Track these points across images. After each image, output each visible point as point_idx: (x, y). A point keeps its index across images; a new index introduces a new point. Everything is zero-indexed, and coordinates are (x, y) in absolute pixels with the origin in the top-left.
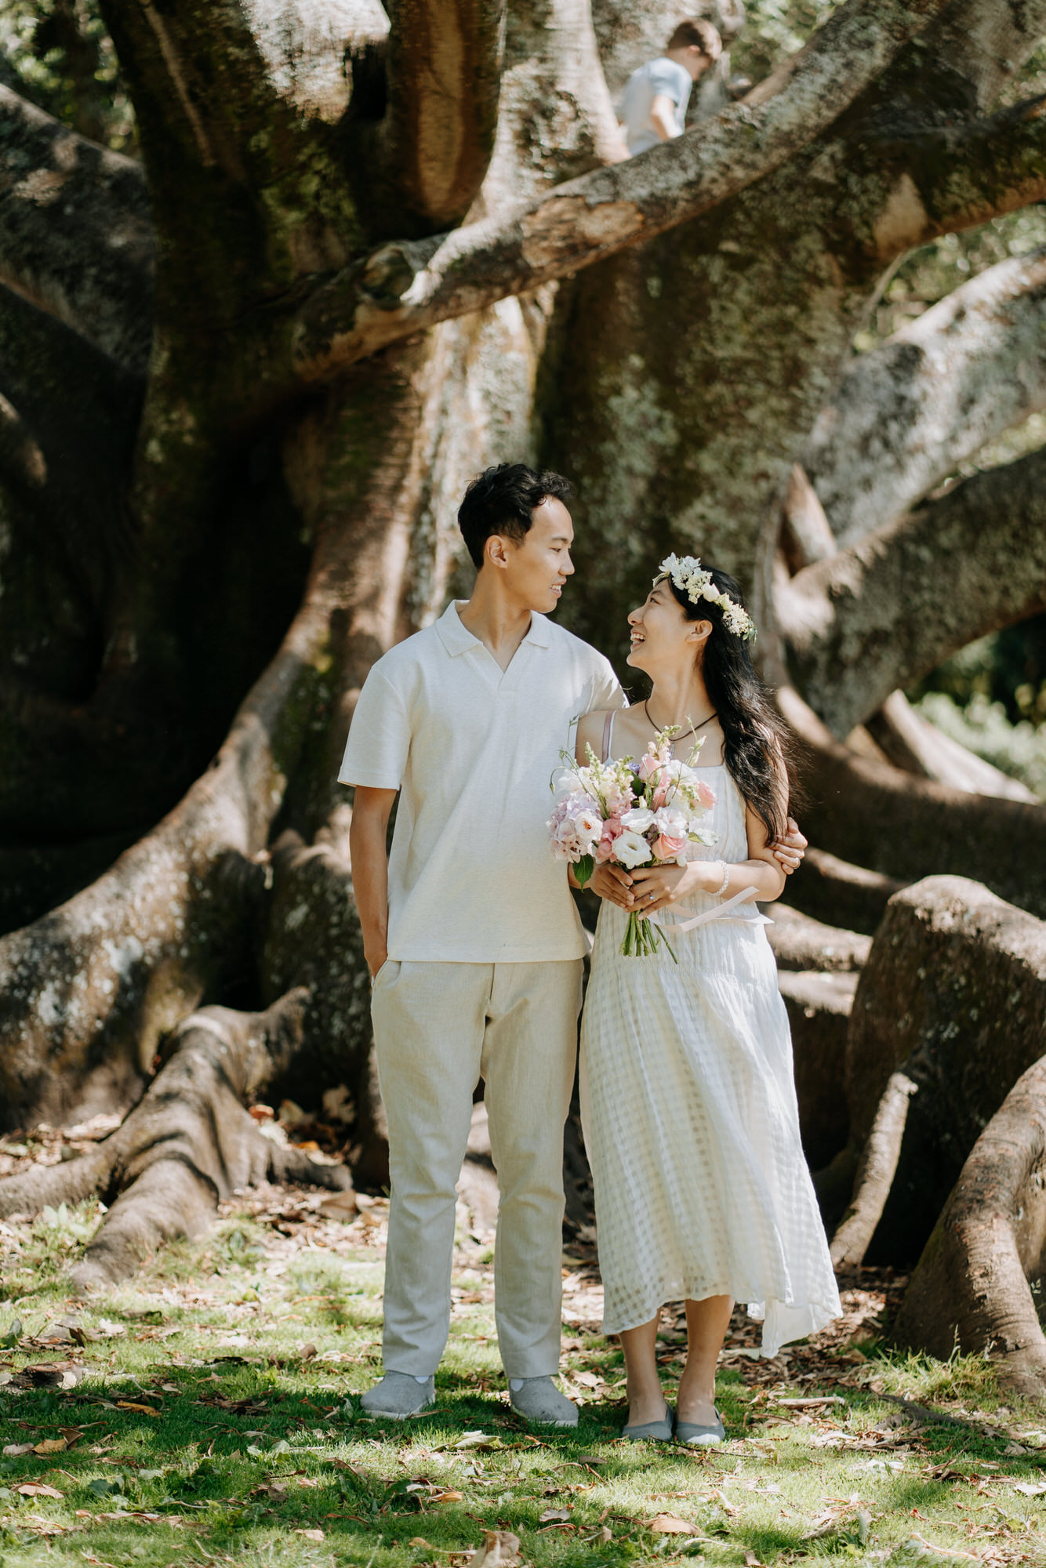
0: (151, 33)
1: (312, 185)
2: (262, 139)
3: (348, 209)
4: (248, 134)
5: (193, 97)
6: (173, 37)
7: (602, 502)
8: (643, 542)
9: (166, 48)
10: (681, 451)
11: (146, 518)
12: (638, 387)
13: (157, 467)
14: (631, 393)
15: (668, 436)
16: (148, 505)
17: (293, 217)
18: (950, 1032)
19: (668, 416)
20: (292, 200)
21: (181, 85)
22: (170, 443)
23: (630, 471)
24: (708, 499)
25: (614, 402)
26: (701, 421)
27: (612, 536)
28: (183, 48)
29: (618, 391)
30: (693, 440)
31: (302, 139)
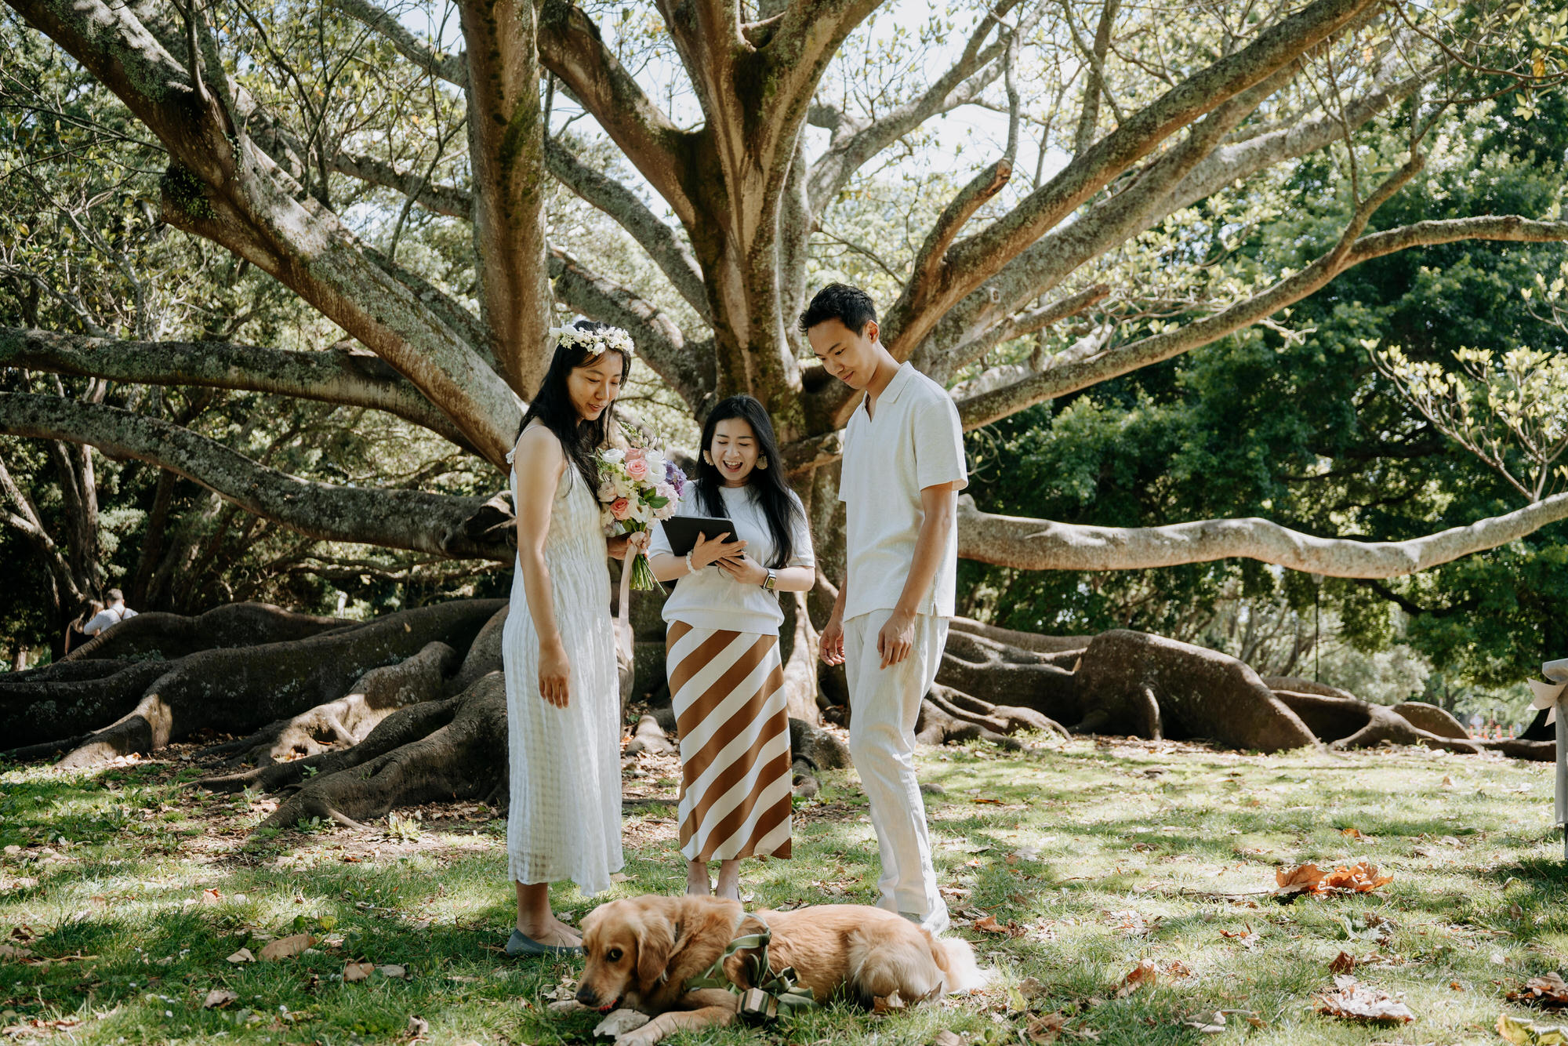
0: (742, 359)
1: (791, 413)
2: (779, 397)
3: (803, 421)
4: (774, 395)
5: (753, 381)
6: (753, 360)
9: (747, 364)
17: (783, 424)
18: (1156, 672)
20: (784, 418)
21: (749, 377)
28: (756, 364)
31: (792, 397)
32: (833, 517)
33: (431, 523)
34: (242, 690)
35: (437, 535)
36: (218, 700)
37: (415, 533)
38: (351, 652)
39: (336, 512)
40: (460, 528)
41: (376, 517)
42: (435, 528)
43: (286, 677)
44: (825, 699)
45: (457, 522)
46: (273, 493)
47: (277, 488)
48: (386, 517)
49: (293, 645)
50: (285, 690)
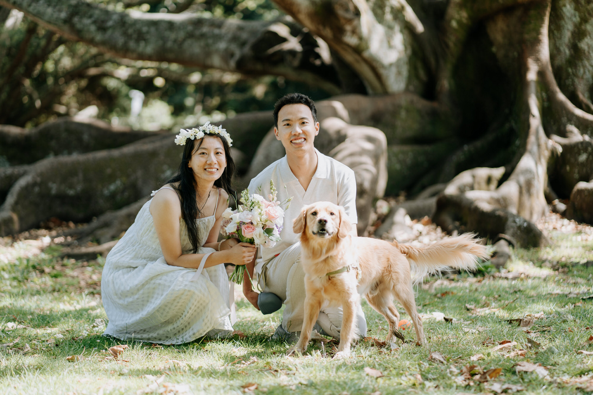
7: (560, 38)
8: (569, 50)
10: (581, 24)
11: (451, 44)
12: (570, 5)
13: (455, 30)
14: (568, 6)
15: (577, 19)
16: (452, 41)
19: (577, 14)
22: (459, 22)
23: (568, 30)
24: (589, 37)
25: (564, 9)
26: (587, 15)
27: (562, 49)
29: (565, 6)
30: (584, 20)
32: (574, 34)
33: (222, 45)
34: (79, 188)
35: (228, 55)
36: (62, 198)
37: (208, 54)
38: (162, 157)
39: (141, 37)
40: (247, 50)
41: (175, 41)
42: (226, 50)
43: (112, 178)
44: (553, 195)
45: (243, 44)
46: (87, 21)
47: (90, 17)
48: (184, 40)
49: (116, 153)
50: (112, 187)
